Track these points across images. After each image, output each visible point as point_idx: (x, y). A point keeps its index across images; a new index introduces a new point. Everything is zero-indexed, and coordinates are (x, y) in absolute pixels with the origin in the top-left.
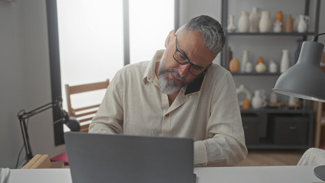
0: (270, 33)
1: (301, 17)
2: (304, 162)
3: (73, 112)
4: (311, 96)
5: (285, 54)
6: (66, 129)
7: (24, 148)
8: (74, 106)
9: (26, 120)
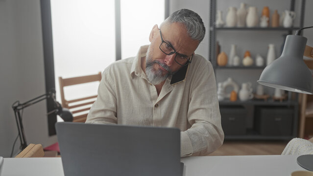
0: (257, 28)
1: (287, 13)
2: (288, 151)
3: (67, 103)
4: (295, 88)
5: (271, 48)
6: (60, 119)
7: (19, 138)
8: (67, 98)
9: (21, 111)
